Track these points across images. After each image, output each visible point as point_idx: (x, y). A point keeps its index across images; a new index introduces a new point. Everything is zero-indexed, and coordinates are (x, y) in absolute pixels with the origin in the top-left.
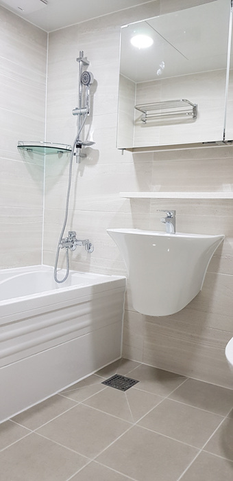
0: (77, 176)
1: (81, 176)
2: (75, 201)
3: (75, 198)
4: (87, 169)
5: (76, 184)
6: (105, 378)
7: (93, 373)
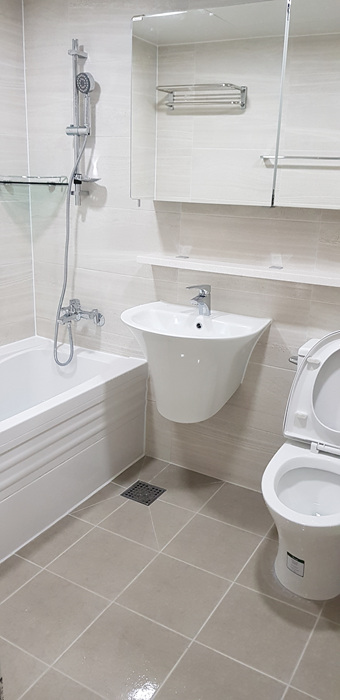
0: (77, 221)
1: (83, 221)
2: (76, 255)
3: (76, 251)
4: (90, 212)
5: (76, 232)
6: (125, 488)
7: (110, 481)
